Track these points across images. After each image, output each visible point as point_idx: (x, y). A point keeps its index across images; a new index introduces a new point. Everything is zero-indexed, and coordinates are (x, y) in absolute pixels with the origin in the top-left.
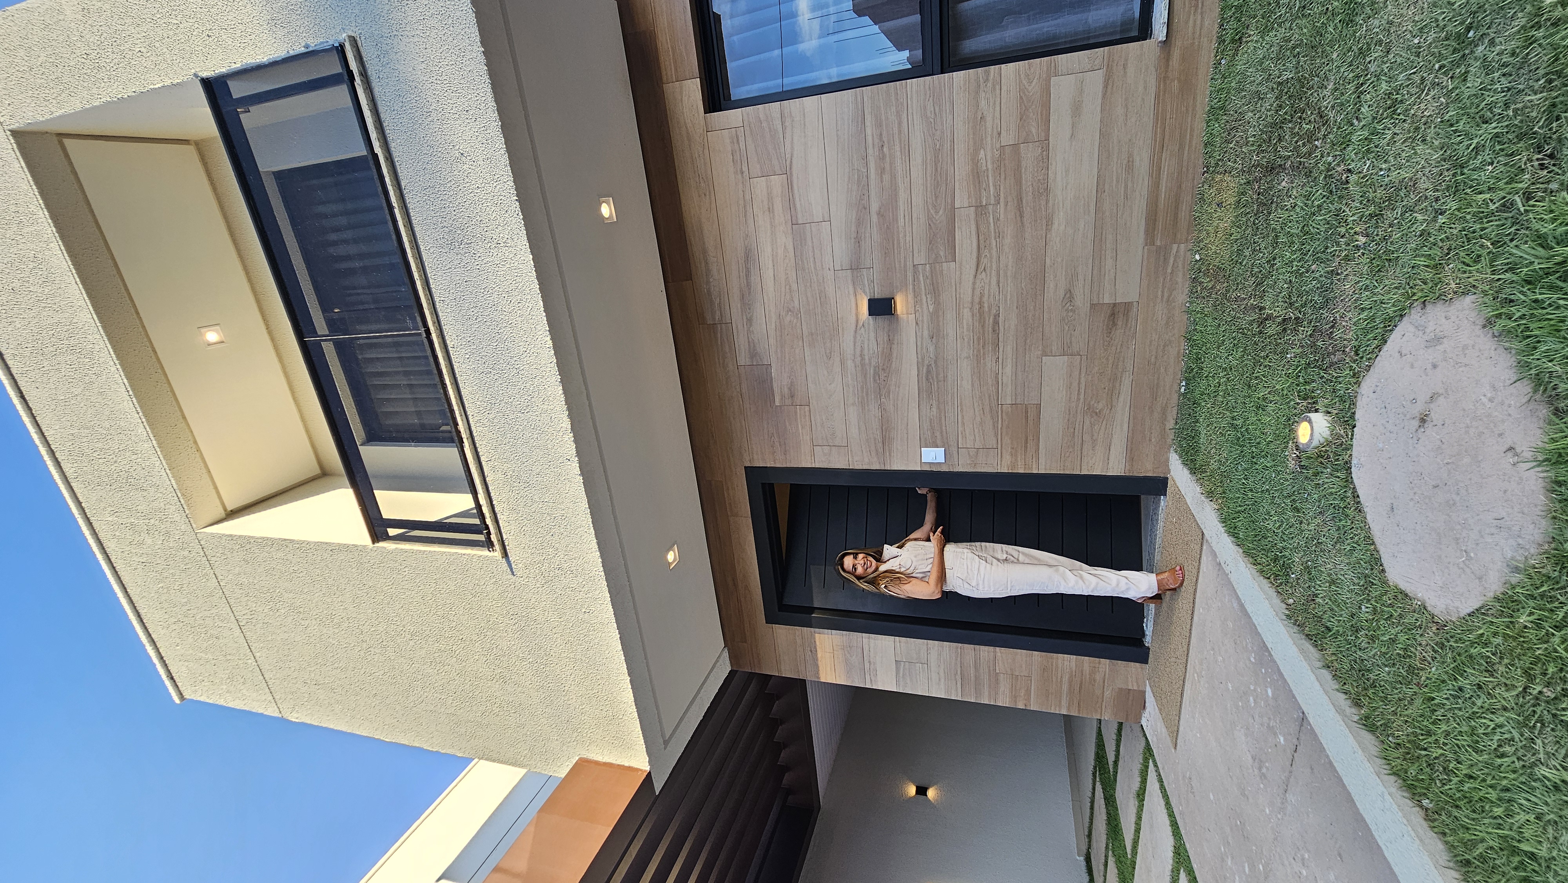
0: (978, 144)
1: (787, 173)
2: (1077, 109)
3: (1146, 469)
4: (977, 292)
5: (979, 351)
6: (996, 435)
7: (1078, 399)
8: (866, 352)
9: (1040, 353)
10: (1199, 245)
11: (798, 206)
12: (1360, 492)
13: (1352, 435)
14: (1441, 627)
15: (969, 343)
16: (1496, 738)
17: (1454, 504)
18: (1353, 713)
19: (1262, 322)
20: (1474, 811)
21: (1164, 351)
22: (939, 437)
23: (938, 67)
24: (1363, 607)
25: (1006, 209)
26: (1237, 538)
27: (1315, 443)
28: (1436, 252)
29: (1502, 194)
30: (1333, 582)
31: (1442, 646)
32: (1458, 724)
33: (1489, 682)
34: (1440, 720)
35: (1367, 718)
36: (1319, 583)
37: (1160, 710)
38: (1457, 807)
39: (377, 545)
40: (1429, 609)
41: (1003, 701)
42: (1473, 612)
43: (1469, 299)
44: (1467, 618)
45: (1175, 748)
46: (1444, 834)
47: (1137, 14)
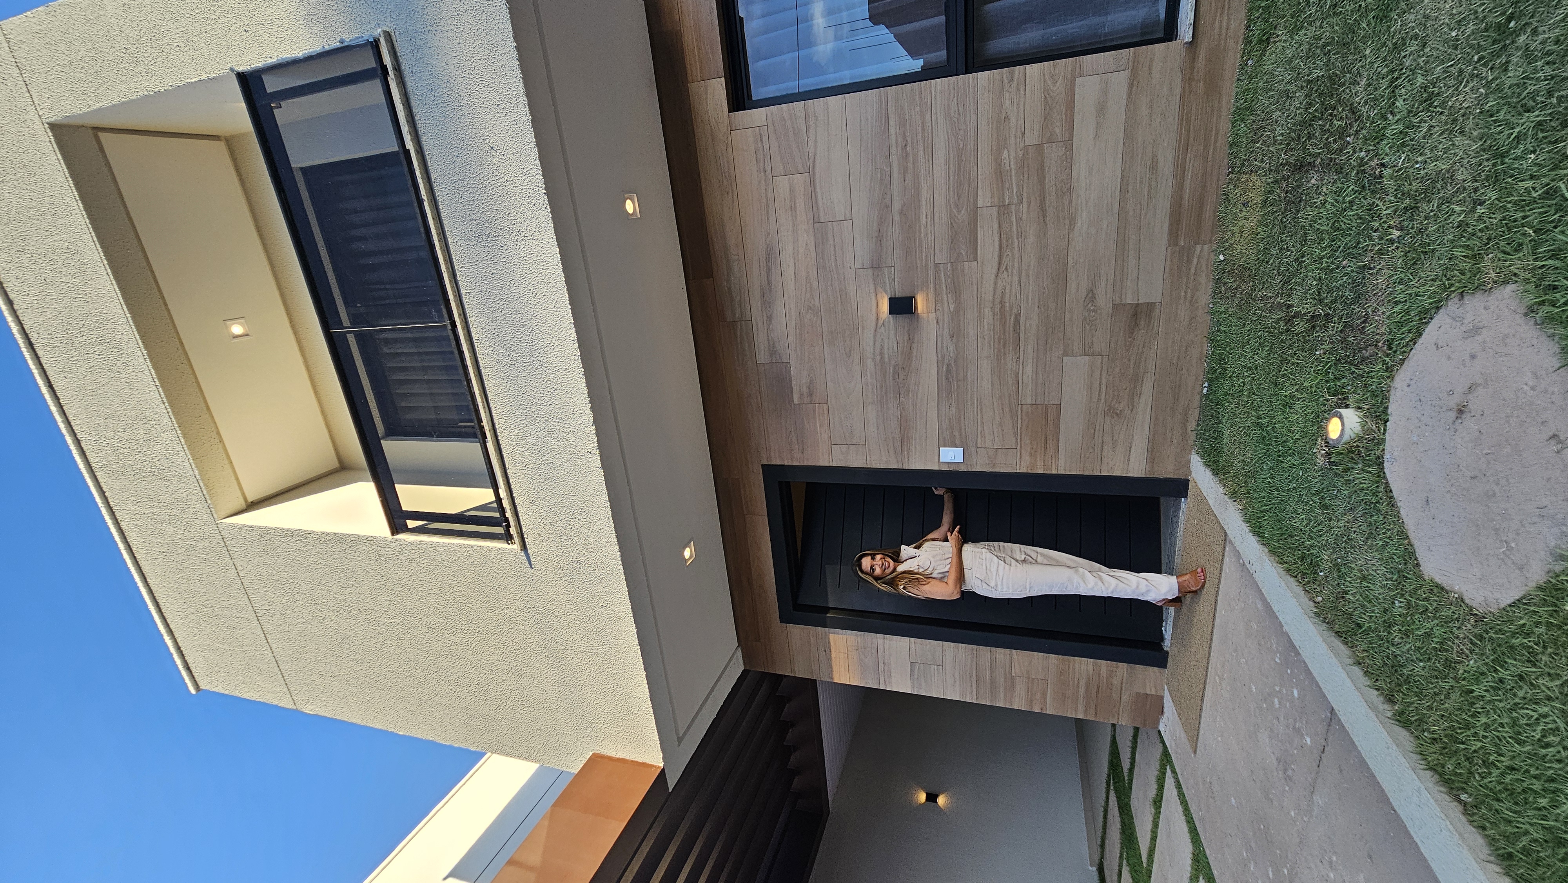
0: (1001, 145)
1: (810, 172)
2: (1101, 109)
3: (1167, 470)
4: (999, 292)
5: (999, 351)
6: (1016, 435)
7: (1099, 400)
8: (886, 351)
9: (1061, 352)
10: (1224, 246)
11: (820, 204)
12: (1393, 486)
13: (1385, 430)
14: (1479, 619)
15: (989, 342)
16: (1540, 728)
17: (1494, 495)
18: (1387, 710)
19: (1289, 320)
20: (1516, 804)
21: (1186, 351)
22: (958, 437)
23: (962, 67)
24: (1396, 602)
25: (1028, 208)
26: (1263, 537)
27: (1346, 438)
28: (1475, 242)
29: (1545, 180)
30: (1364, 578)
31: (1481, 638)
32: (1499, 716)
33: (1532, 672)
34: (1479, 713)
35: (1401, 713)
36: (1349, 579)
37: (1179, 714)
38: (1498, 800)
39: (396, 537)
40: (1467, 601)
41: (1019, 704)
42: (1514, 603)
43: (1510, 288)
44: (1509, 609)
45: (1195, 752)
46: (1484, 828)
47: (1162, 15)
